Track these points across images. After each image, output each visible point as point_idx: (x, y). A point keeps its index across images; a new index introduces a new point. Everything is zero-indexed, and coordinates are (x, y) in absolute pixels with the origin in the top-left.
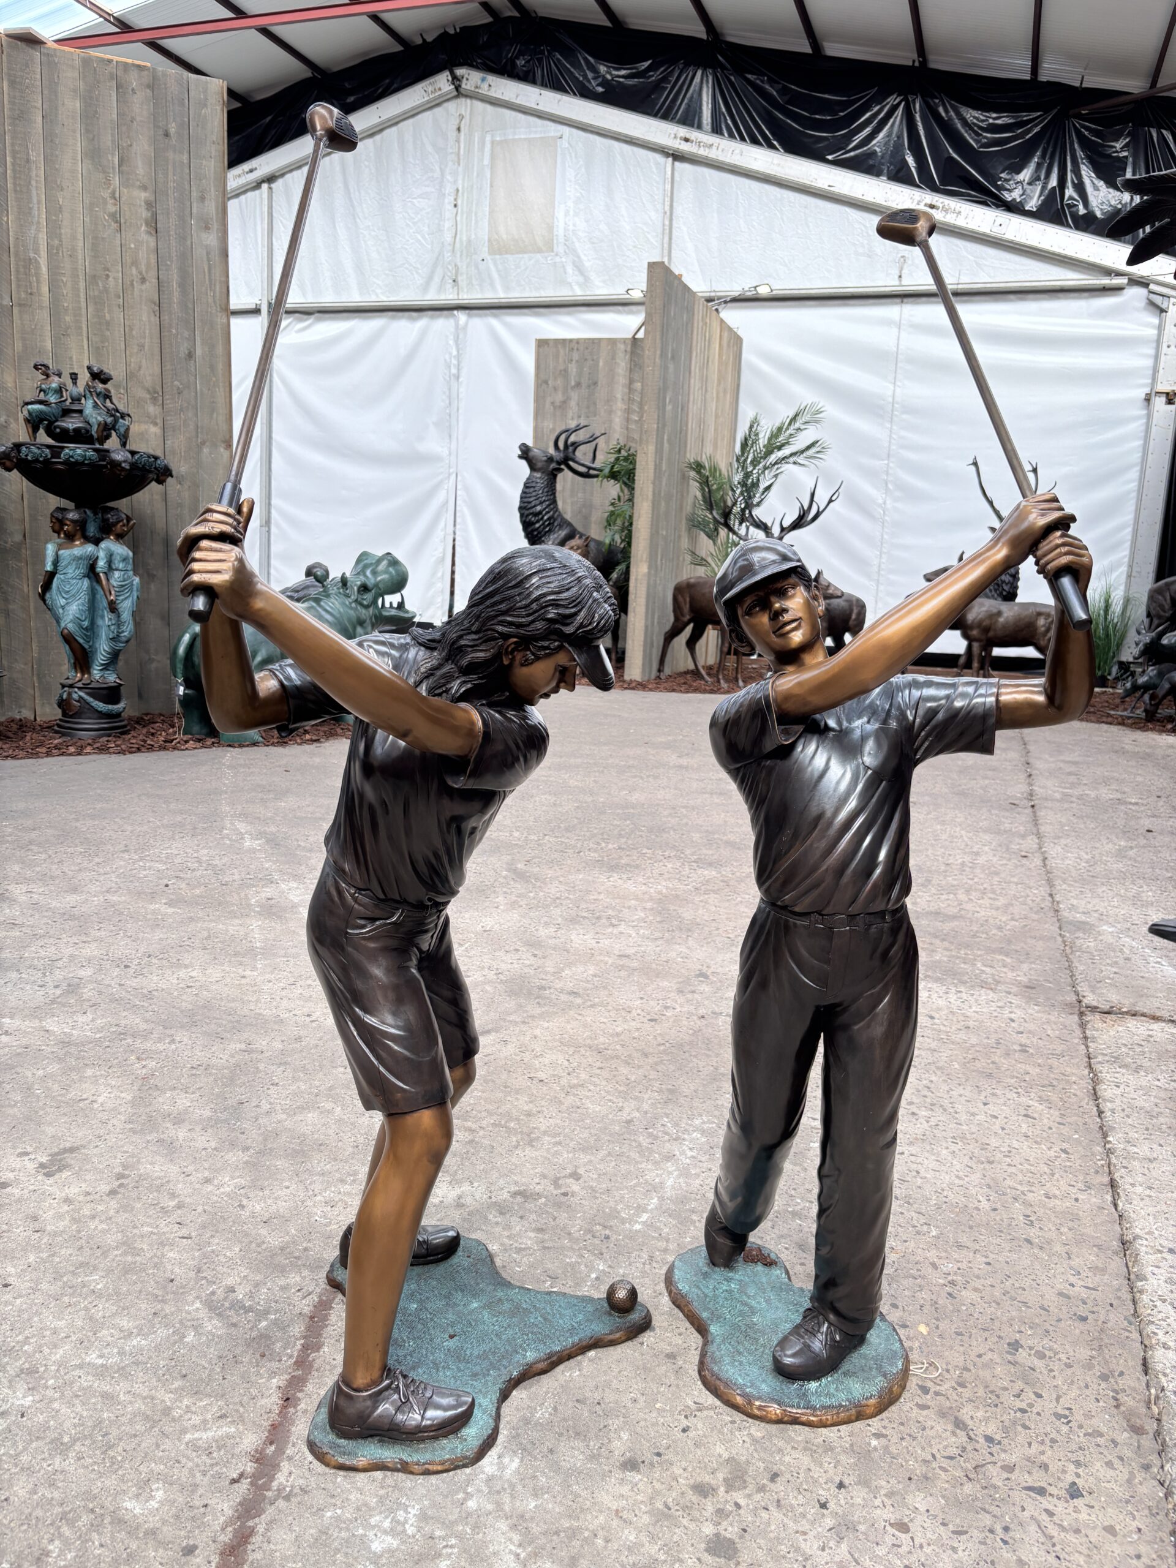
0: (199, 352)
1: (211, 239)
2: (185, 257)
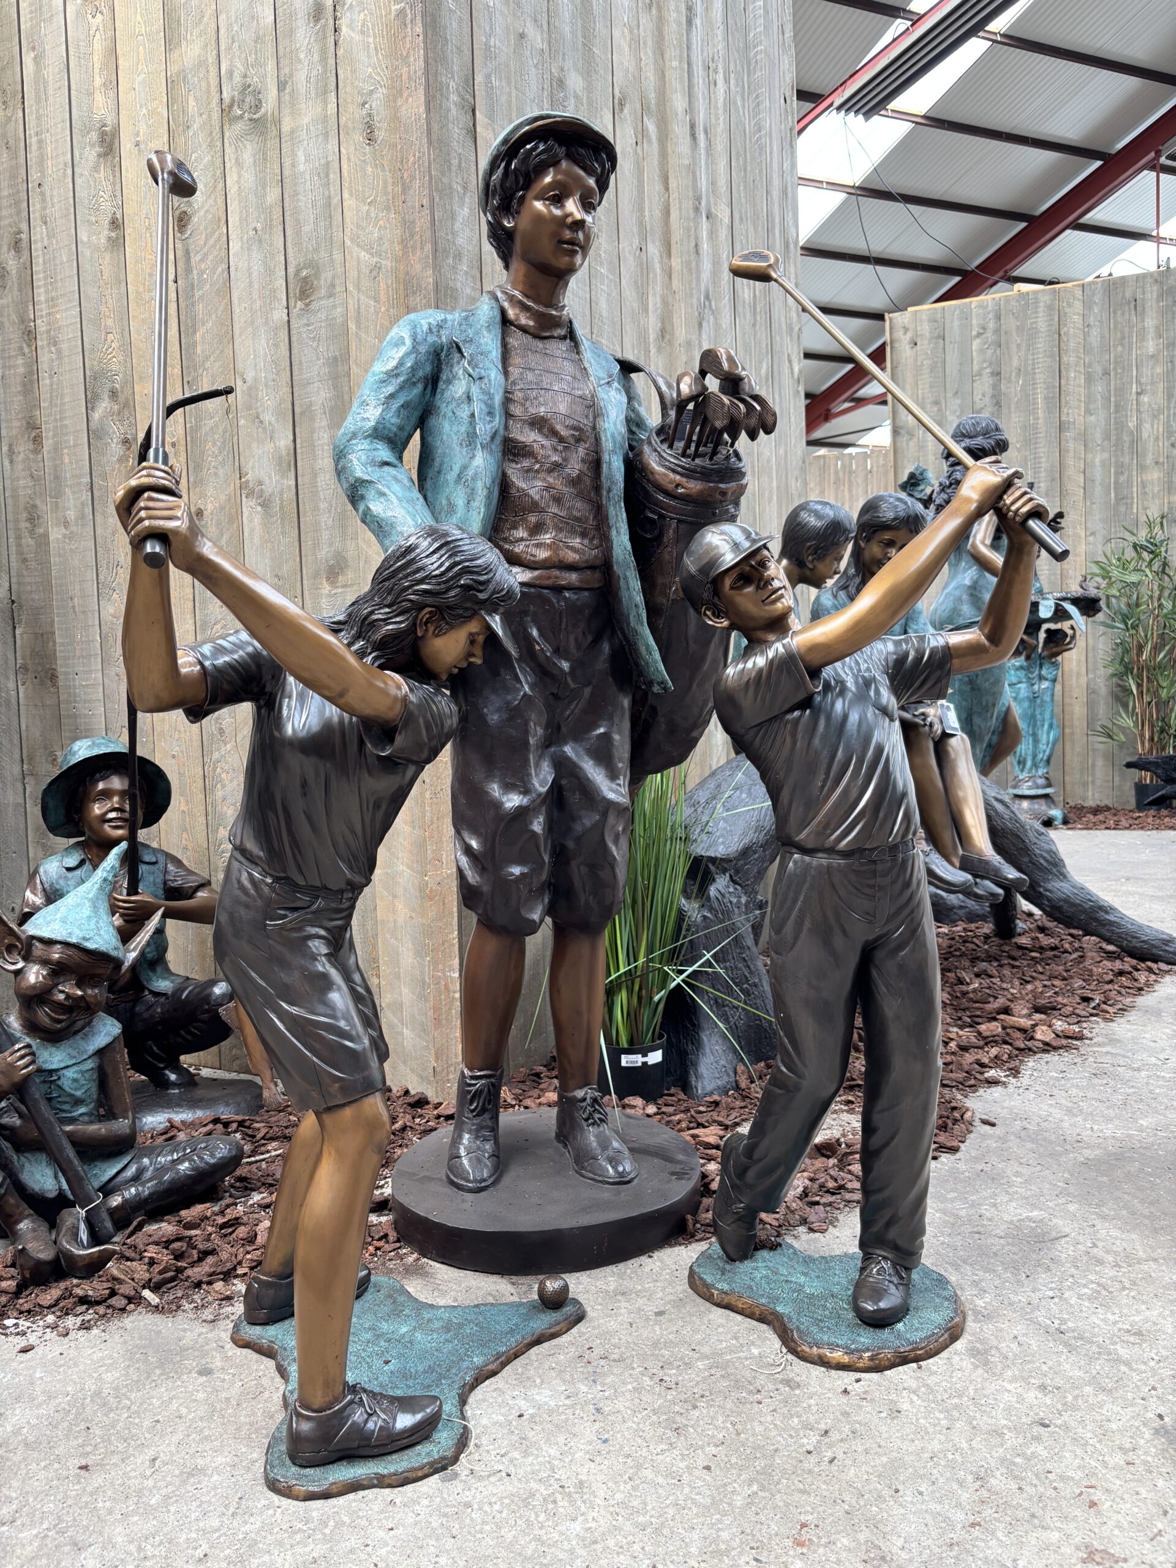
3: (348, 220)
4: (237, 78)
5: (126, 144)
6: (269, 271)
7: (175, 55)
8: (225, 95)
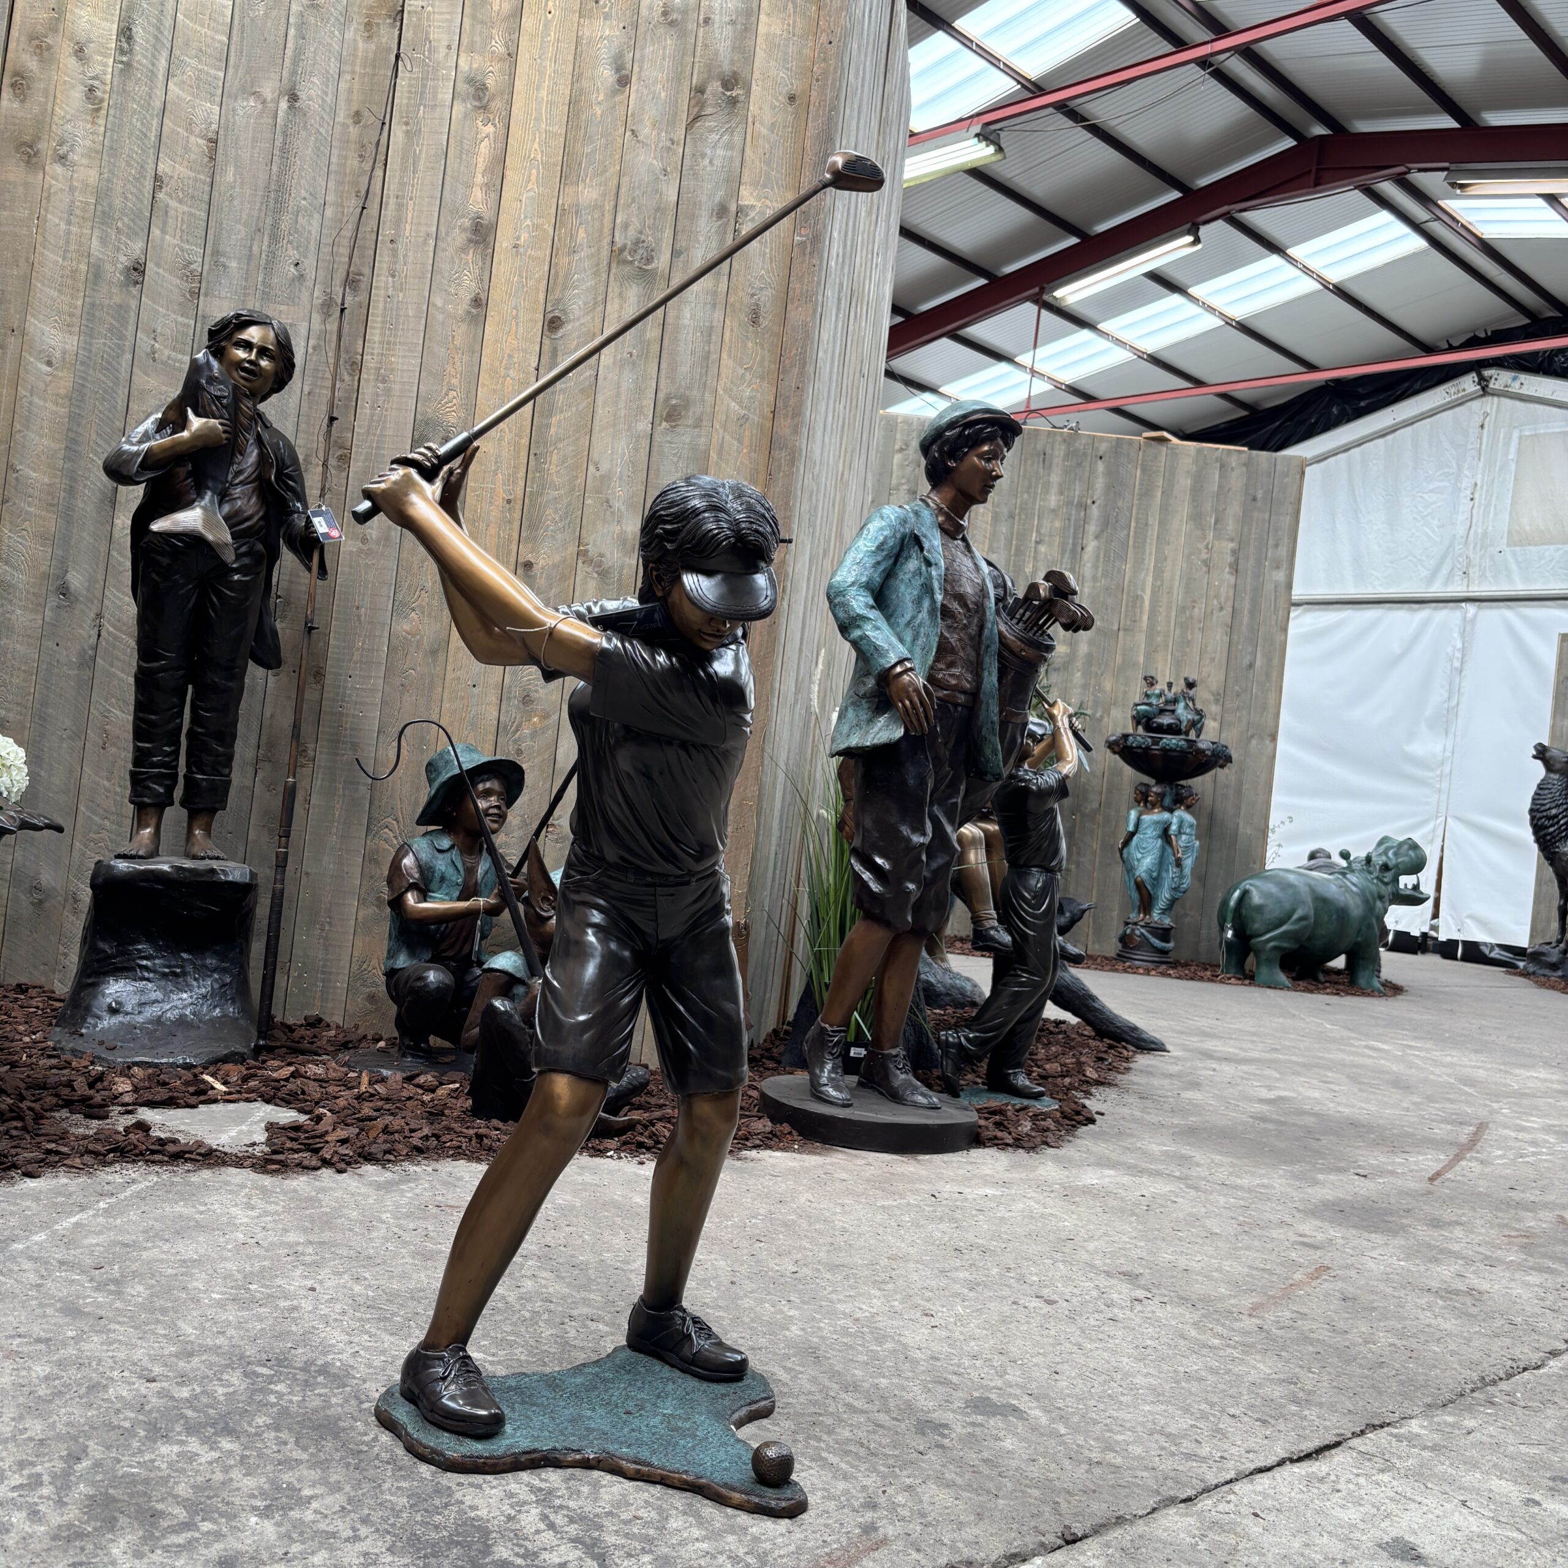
0: (1258, 663)
1: (1280, 576)
2: (1257, 591)
3: (723, 375)
4: (632, 232)
5: (503, 242)
6: (639, 391)
7: (570, 190)
8: (617, 239)
